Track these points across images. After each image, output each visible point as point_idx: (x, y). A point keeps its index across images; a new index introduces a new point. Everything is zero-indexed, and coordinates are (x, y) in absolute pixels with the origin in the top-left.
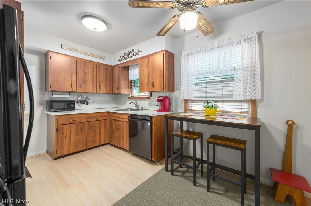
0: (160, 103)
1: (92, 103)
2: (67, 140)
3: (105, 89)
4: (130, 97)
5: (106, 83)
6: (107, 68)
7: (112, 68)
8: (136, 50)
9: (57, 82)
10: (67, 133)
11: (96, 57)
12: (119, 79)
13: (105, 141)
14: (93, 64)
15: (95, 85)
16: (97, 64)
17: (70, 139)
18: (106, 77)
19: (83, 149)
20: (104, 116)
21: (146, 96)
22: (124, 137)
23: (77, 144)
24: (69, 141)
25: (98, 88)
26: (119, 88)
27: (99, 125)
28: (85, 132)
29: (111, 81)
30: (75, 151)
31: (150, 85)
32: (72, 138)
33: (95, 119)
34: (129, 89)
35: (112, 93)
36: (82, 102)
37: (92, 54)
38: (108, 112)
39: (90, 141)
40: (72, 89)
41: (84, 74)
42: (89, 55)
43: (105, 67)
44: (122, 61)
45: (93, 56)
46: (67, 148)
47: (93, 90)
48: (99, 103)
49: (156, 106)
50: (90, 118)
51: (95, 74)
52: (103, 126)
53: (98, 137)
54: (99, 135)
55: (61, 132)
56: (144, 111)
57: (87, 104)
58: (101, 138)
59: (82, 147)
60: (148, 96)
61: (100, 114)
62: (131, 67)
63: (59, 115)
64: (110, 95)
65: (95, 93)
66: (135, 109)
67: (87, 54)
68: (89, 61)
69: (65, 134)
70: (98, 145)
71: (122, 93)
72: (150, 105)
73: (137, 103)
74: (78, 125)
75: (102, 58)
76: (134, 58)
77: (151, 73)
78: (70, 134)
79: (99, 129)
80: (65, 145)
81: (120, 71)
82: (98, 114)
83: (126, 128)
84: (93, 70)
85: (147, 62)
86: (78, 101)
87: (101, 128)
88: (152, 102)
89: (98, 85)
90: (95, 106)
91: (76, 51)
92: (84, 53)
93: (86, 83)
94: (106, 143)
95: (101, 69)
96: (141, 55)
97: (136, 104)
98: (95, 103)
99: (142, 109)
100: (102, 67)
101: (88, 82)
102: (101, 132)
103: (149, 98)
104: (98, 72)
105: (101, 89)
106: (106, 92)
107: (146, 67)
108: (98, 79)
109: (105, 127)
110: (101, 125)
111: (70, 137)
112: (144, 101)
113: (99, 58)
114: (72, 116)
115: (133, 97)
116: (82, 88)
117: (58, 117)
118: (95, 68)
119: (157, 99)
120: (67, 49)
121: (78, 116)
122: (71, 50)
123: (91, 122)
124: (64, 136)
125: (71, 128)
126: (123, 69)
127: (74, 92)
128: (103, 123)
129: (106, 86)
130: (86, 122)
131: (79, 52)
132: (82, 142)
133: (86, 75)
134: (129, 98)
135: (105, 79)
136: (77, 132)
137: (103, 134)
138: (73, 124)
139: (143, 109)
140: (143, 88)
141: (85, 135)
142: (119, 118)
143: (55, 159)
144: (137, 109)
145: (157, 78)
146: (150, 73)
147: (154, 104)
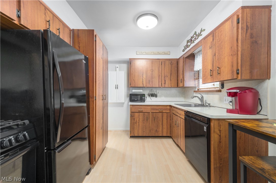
0: (234, 98)
1: (161, 96)
2: (137, 125)
3: (170, 83)
4: (197, 90)
5: (171, 77)
6: (173, 62)
7: (177, 61)
8: (198, 32)
9: (134, 80)
10: (137, 119)
11: (161, 54)
12: (183, 71)
13: (167, 133)
14: (159, 61)
15: (160, 80)
16: (163, 60)
17: (139, 125)
18: (171, 71)
19: (148, 136)
20: (166, 109)
21: (215, 88)
22: (181, 136)
23: (143, 130)
24: (138, 125)
25: (163, 82)
26: (183, 81)
27: (161, 117)
28: (150, 121)
29: (177, 74)
30: (142, 135)
31: (215, 72)
32: (141, 124)
33: (158, 111)
34: (195, 81)
35: (178, 86)
36: (153, 95)
37: (158, 53)
38: (170, 106)
39: (154, 130)
40: (143, 85)
41: (152, 71)
42: (155, 54)
43: (170, 62)
44: (186, 50)
45: (159, 54)
46: (137, 131)
47: (159, 84)
48: (166, 96)
49: (230, 103)
50: (153, 109)
51: (160, 69)
52: (166, 119)
53: (161, 128)
54: (161, 126)
55: (133, 118)
56: (211, 108)
57: (156, 97)
58: (163, 130)
59: (147, 133)
60: (218, 88)
61: (163, 107)
62: (197, 54)
63: (132, 105)
64: (176, 88)
65: (161, 87)
66: (200, 105)
67: (154, 54)
68: (156, 59)
69: (136, 120)
70: (161, 135)
71: (185, 86)
72: (221, 100)
73: (202, 97)
74: (144, 114)
75: (167, 54)
76: (196, 42)
77: (217, 54)
78: (139, 120)
79: (161, 121)
80: (135, 129)
81: (184, 62)
82: (161, 107)
83: (183, 126)
84: (159, 67)
85: (211, 40)
86: (150, 94)
87: (163, 121)
88: (225, 97)
89: (163, 80)
90: (163, 99)
91: (146, 54)
92: (152, 54)
93: (153, 79)
94: (168, 136)
95: (166, 64)
96: (204, 34)
97: (202, 99)
98: (163, 96)
99: (209, 106)
100: (167, 62)
101: (155, 78)
102: (164, 124)
103: (220, 91)
104: (163, 68)
105: (166, 83)
106: (171, 86)
107: (210, 48)
108: (163, 74)
109: (167, 119)
110: (164, 118)
111: (139, 123)
112: (212, 94)
113: (165, 54)
114: (140, 107)
115: (200, 90)
116: (150, 83)
117: (132, 106)
118: (160, 65)
119: (227, 92)
120: (140, 54)
121: (145, 107)
122: (143, 54)
123: (154, 113)
124: (135, 122)
125: (140, 116)
126: (187, 59)
127: (145, 87)
128: (165, 115)
129: (171, 80)
130: (151, 113)
131: (148, 54)
132: (147, 129)
133: (153, 72)
134: (195, 91)
135: (170, 74)
136: (143, 120)
137: (165, 126)
138: (141, 113)
139: (211, 105)
140: (206, 78)
141: (150, 124)
142: (178, 113)
143: (131, 137)
144: (202, 105)
145: (226, 59)
146: (215, 55)
147: (227, 100)
